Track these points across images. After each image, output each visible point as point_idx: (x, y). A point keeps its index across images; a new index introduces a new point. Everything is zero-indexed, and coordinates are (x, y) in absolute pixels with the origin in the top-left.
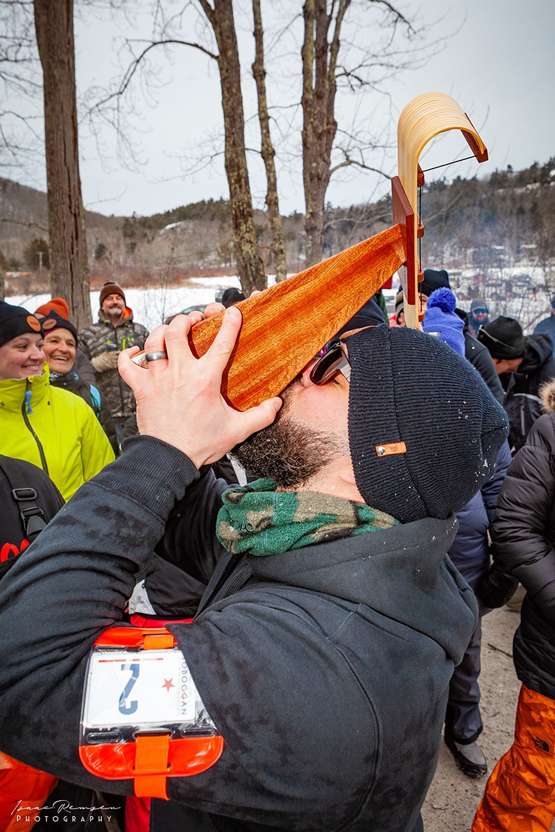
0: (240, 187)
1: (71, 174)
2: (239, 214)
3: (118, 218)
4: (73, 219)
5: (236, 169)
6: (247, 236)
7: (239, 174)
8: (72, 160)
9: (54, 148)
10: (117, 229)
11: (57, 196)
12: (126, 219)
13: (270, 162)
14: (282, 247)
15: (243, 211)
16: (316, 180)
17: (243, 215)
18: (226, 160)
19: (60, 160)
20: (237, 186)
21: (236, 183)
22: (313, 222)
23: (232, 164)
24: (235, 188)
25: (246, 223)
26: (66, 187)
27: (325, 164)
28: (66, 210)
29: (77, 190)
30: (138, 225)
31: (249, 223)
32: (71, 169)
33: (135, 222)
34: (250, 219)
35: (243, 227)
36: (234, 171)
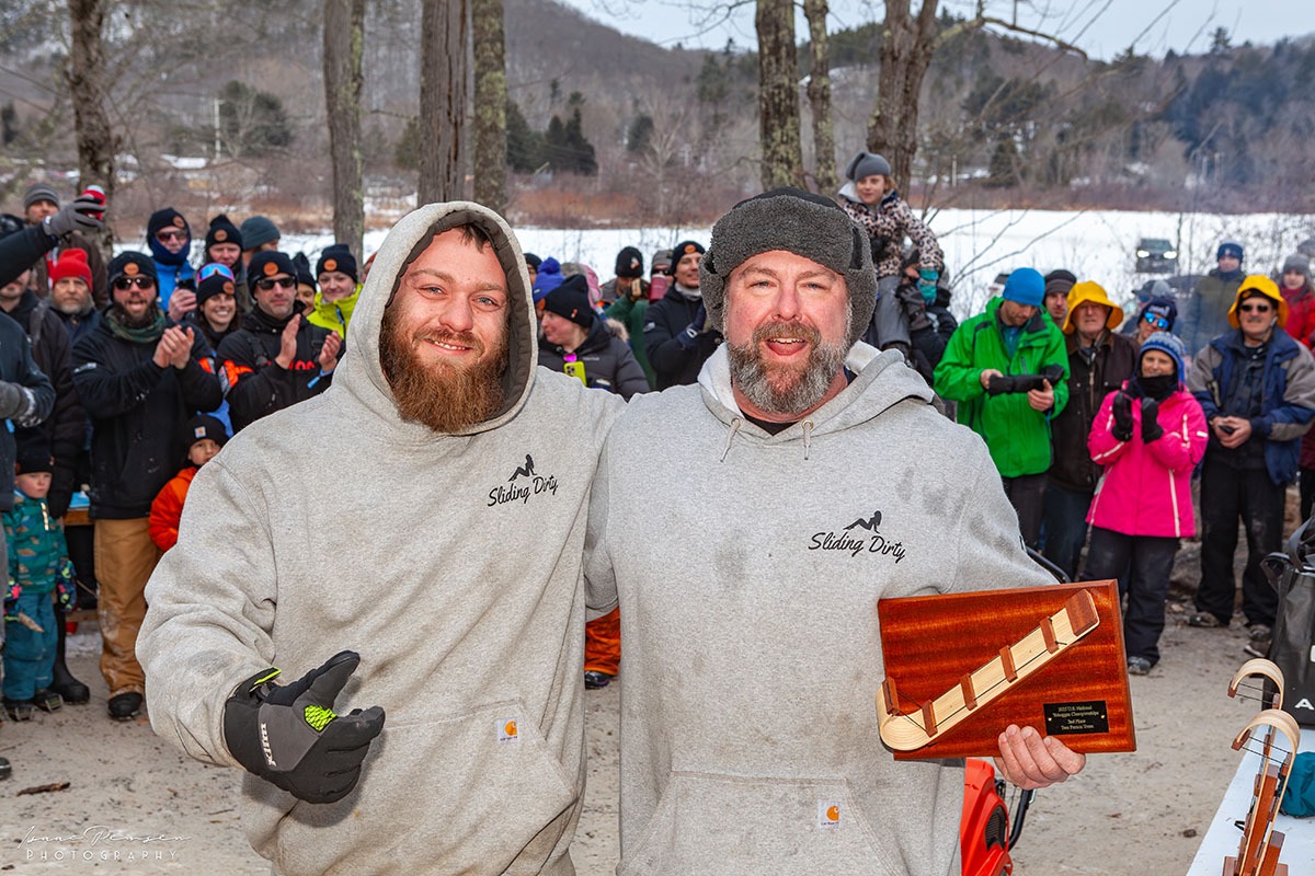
0: (778, 60)
1: (454, 65)
2: (771, 110)
3: (691, 52)
4: (452, 130)
5: (773, 28)
6: (782, 150)
7: (777, 39)
8: (457, 44)
9: (433, 29)
10: (687, 80)
11: (432, 98)
12: (709, 57)
13: (818, 25)
14: (831, 173)
15: (779, 105)
16: (889, 60)
17: (778, 111)
18: (758, 13)
19: (439, 45)
20: (773, 59)
21: (770, 54)
22: (880, 133)
23: (768, 20)
24: (770, 64)
25: (782, 127)
26: (445, 85)
27: (906, 32)
28: (442, 115)
29: (461, 88)
30: (735, 72)
31: (789, 126)
32: (454, 58)
33: (729, 64)
34: (790, 119)
35: (777, 134)
36: (769, 33)
